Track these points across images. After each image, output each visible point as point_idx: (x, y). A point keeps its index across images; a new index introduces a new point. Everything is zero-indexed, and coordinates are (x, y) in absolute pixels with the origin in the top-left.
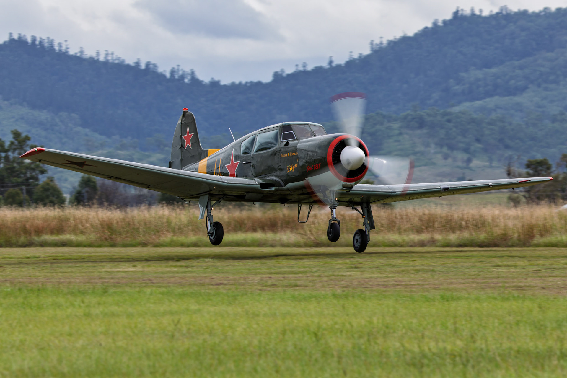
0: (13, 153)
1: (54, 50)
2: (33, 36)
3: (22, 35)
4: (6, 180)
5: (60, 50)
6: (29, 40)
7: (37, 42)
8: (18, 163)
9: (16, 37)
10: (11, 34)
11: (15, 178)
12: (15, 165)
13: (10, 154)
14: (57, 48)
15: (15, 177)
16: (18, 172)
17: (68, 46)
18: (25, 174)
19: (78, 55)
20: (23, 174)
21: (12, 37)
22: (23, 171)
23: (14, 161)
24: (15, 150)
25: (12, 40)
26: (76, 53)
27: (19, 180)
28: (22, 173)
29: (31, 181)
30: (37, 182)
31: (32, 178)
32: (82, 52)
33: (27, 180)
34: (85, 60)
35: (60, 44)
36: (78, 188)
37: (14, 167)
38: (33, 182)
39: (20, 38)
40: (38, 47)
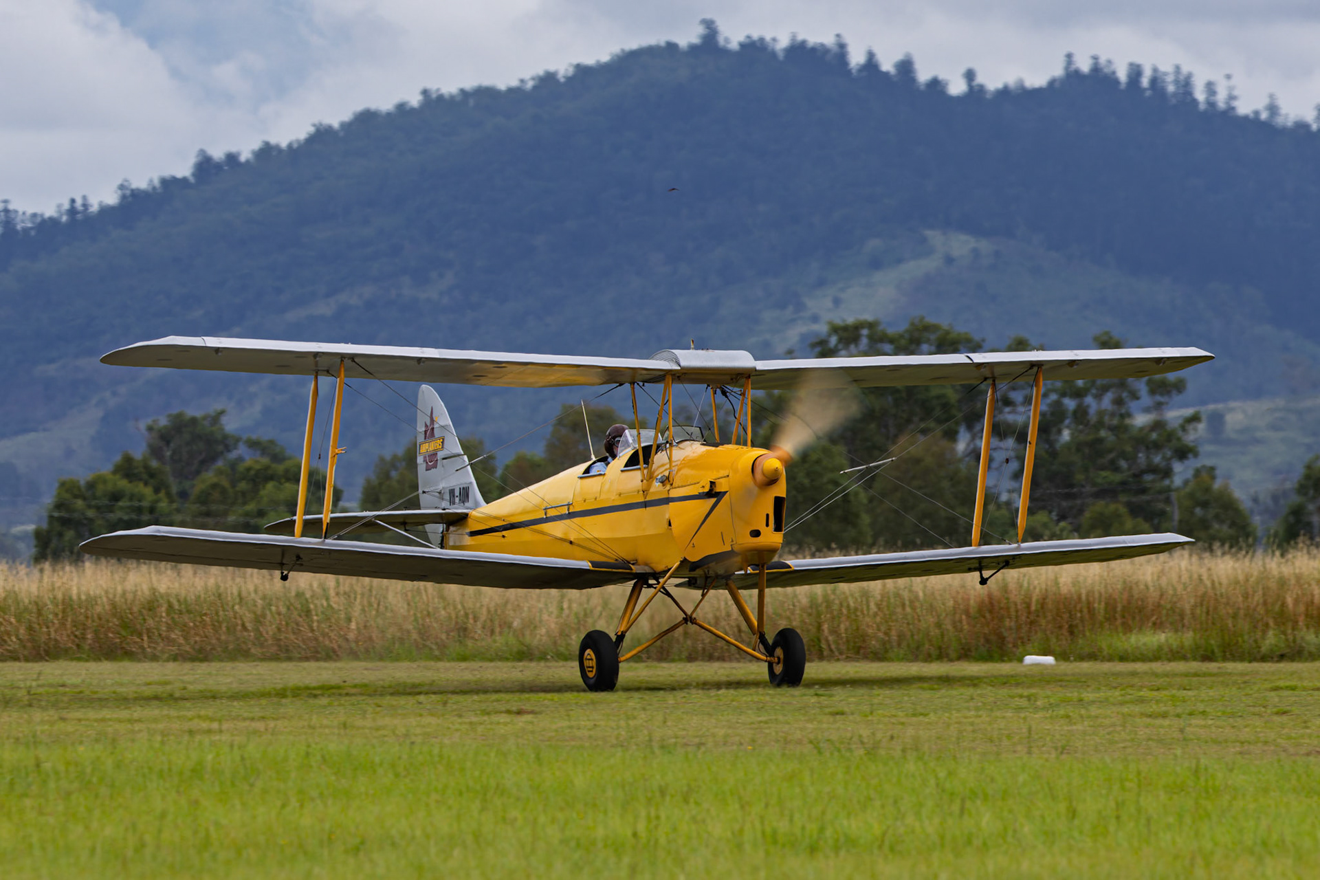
0: (1098, 397)
1: (1195, 102)
2: (1131, 65)
3: (1102, 60)
4: (1080, 477)
5: (1211, 104)
6: (1122, 75)
7: (1145, 82)
8: (1112, 429)
9: (1084, 66)
10: (1069, 56)
11: (1104, 474)
12: (1103, 433)
13: (1089, 400)
14: (1200, 95)
15: (1103, 468)
16: (1111, 456)
17: (1236, 93)
18: (1132, 459)
19: (1264, 116)
20: (1127, 460)
21: (1073, 67)
22: (1128, 449)
23: (1100, 424)
24: (1105, 389)
25: (1073, 76)
26: (1257, 113)
27: (1117, 478)
28: (1123, 455)
29: (1148, 478)
30: (1167, 482)
31: (1153, 470)
32: (1273, 109)
33: (1138, 476)
34: (1283, 131)
35: (1210, 88)
36: (1296, 499)
37: (1100, 441)
38: (1153, 481)
39: (1096, 69)
40: (1148, 93)
